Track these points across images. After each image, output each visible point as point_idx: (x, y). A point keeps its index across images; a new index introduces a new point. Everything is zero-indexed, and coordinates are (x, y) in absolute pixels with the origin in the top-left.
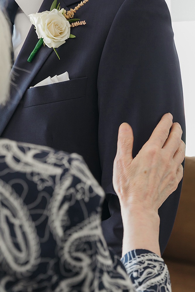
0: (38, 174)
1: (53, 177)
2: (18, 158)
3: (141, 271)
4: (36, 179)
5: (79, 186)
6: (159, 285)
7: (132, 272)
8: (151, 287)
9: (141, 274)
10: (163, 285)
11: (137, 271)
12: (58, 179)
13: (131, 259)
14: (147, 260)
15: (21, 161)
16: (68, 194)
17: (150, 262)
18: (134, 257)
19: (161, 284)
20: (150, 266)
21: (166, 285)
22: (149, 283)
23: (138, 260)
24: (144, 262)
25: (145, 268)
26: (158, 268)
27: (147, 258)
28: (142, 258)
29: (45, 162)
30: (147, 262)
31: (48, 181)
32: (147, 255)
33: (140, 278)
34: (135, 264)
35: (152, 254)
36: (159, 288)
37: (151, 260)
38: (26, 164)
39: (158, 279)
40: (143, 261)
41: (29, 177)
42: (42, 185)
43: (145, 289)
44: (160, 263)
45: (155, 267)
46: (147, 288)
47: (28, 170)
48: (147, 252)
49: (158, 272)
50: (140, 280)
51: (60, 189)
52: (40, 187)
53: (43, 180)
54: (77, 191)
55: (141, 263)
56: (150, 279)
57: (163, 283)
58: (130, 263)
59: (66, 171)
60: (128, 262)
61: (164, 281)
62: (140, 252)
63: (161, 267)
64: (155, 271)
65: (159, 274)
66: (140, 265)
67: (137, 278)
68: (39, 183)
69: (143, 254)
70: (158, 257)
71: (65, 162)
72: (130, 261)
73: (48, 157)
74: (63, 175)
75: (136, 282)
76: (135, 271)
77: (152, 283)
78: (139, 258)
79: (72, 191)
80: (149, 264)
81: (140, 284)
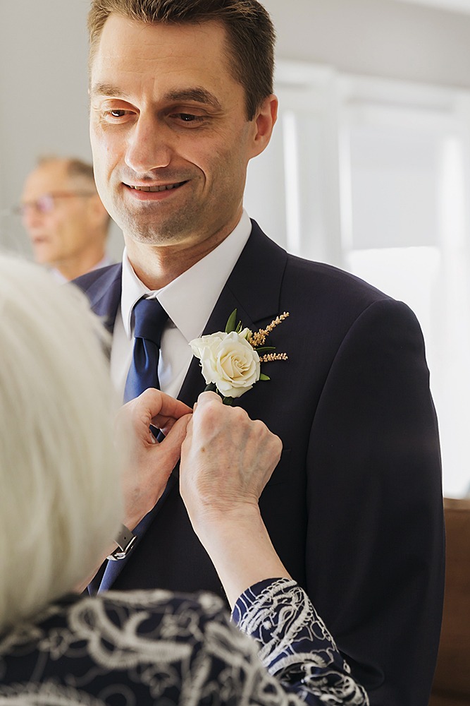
0: (150, 665)
1: (176, 665)
2: (110, 642)
3: (274, 617)
4: (147, 677)
5: (224, 677)
6: (309, 625)
7: (261, 623)
8: (300, 635)
9: (276, 620)
10: (313, 623)
11: (268, 619)
12: (185, 666)
13: (249, 605)
14: (274, 596)
15: (116, 647)
16: (205, 695)
17: (280, 597)
18: (253, 599)
19: (310, 622)
20: (283, 602)
21: (317, 619)
22: (292, 629)
23: (262, 601)
24: (272, 600)
25: (278, 609)
26: (295, 599)
27: (272, 592)
28: (266, 596)
29: (159, 638)
30: (275, 599)
31: (167, 676)
32: (271, 589)
33: (277, 627)
34: (260, 610)
35: (277, 583)
36: (311, 630)
37: (280, 593)
38: (127, 651)
39: (303, 616)
40: (268, 599)
41: (133, 676)
42: (158, 686)
43: (292, 641)
44: (295, 589)
45: (290, 600)
46: (294, 639)
47: (131, 661)
48: (268, 582)
49: (297, 606)
50: (279, 630)
51: (192, 687)
52: (156, 691)
53: (159, 677)
54: (221, 686)
55: (268, 604)
56: (293, 622)
57: (312, 618)
58: (250, 611)
59: (198, 647)
60: (248, 610)
61: (312, 615)
62: (259, 588)
63: (298, 594)
64: (293, 607)
65: (301, 609)
66: (268, 608)
67: (273, 629)
68: (152, 684)
69: (264, 590)
70: (287, 581)
71: (193, 629)
72: (250, 608)
73: (163, 625)
74: (194, 657)
75: (273, 635)
76: (265, 621)
77: (299, 628)
78: (260, 598)
79: (212, 687)
80: (280, 601)
81: (281, 636)
